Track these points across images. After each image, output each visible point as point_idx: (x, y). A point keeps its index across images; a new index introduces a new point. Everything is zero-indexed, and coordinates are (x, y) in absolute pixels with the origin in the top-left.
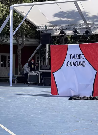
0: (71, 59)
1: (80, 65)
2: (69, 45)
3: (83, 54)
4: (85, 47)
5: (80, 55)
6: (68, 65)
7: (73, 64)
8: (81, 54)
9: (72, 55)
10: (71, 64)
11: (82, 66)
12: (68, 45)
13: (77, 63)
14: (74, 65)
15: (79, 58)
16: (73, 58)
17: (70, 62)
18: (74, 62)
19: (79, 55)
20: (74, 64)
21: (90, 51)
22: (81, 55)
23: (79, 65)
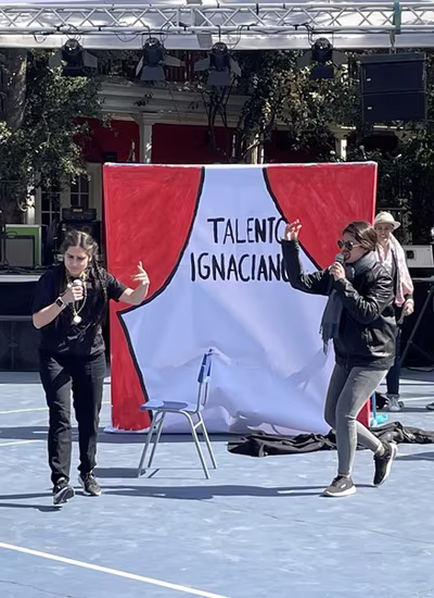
0: (216, 241)
1: (265, 272)
2: (207, 166)
3: (283, 218)
4: (292, 184)
5: (268, 223)
6: (205, 274)
7: (230, 270)
8: (271, 220)
9: (223, 220)
10: (218, 269)
11: (279, 279)
12: (203, 169)
13: (247, 262)
14: (232, 273)
15: (264, 240)
16: (229, 238)
17: (214, 257)
18: (232, 260)
19: (264, 221)
20: (235, 270)
21: (319, 201)
22: (275, 223)
23: (260, 273)
